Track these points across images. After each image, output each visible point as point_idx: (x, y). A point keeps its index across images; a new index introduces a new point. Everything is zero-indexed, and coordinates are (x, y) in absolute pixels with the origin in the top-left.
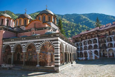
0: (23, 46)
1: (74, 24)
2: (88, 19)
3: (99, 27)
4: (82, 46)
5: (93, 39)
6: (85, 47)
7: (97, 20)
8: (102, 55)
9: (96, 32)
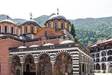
0: (35, 56)
6: (103, 58)
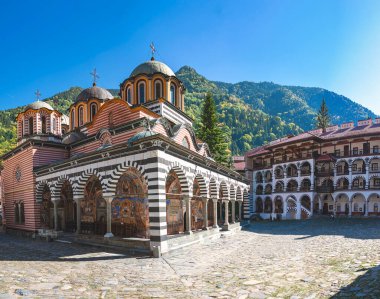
1: (265, 114)
2: (305, 103)
3: (321, 130)
4: (271, 180)
5: (301, 162)
6: (278, 185)
7: (323, 108)
8: (320, 207)
9: (312, 142)
